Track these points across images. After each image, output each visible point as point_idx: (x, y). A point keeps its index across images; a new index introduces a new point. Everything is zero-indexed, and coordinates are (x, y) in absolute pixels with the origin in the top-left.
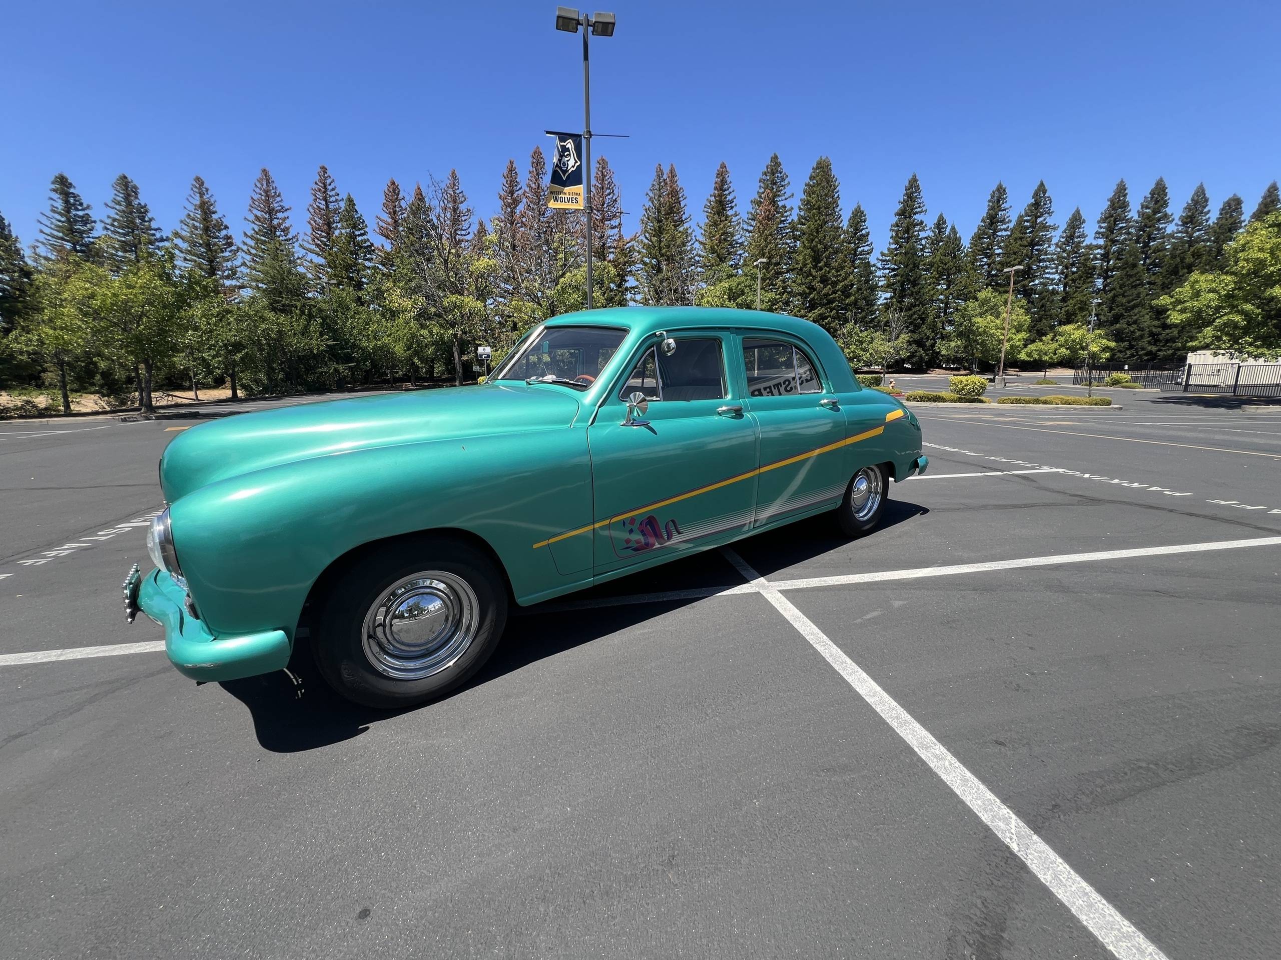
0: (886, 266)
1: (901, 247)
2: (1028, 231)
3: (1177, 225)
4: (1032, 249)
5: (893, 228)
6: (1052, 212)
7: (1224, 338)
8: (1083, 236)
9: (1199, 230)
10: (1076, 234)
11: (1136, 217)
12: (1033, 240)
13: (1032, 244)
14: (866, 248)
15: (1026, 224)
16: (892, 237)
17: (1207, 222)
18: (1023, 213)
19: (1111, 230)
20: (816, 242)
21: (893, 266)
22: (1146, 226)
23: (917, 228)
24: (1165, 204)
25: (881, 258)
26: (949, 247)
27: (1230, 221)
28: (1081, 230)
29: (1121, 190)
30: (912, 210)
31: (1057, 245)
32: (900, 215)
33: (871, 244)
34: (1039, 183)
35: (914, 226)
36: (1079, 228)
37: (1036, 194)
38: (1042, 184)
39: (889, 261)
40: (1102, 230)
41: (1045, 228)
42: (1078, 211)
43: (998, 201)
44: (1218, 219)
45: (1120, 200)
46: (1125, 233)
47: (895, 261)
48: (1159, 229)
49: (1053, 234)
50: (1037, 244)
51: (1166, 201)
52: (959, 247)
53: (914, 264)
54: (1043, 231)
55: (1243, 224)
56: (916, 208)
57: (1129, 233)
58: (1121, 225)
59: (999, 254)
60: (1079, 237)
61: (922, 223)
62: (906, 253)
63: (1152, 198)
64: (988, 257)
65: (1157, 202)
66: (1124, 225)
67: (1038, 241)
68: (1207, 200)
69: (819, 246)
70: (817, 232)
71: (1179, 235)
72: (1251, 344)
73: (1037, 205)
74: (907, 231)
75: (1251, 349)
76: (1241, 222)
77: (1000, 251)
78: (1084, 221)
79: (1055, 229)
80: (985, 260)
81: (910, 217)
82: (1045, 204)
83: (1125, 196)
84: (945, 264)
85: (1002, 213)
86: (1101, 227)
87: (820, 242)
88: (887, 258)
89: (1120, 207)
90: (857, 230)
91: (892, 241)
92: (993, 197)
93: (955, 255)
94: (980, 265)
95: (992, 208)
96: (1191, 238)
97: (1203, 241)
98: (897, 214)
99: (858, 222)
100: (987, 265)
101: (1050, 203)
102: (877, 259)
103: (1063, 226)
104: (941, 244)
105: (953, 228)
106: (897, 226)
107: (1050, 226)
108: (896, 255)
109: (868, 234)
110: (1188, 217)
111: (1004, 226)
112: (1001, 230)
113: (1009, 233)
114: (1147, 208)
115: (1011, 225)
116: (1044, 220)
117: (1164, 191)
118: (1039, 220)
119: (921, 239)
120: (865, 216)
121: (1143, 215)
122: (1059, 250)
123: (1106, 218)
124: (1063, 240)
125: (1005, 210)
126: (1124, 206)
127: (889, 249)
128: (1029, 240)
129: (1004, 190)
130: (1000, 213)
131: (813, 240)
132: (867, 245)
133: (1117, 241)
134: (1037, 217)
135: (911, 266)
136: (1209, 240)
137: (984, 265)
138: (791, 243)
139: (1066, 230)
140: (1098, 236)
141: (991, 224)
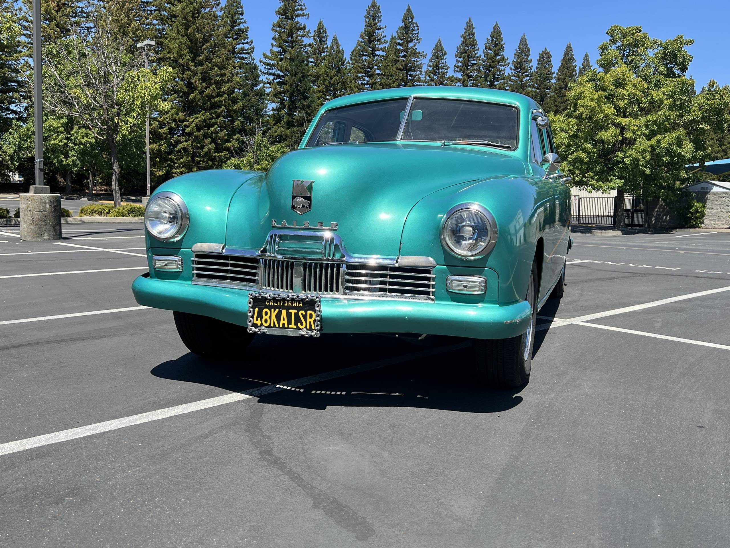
0: (271, 71)
1: (284, 51)
2: (401, 55)
3: (511, 69)
4: (407, 74)
5: (275, 28)
6: (420, 39)
7: (577, 172)
8: (445, 67)
9: (527, 76)
10: (441, 65)
11: (483, 57)
12: (406, 65)
13: (407, 69)
14: (246, 46)
15: (399, 47)
16: (274, 38)
17: (531, 69)
18: (395, 35)
19: (466, 64)
20: (194, 30)
21: (278, 72)
22: (490, 65)
23: (301, 33)
24: (502, 48)
25: (264, 60)
26: (333, 59)
27: (545, 72)
28: (444, 61)
29: (470, 28)
30: (294, 10)
31: (426, 72)
32: (281, 14)
33: (252, 42)
34: (407, 8)
35: (299, 29)
36: (442, 59)
37: (405, 19)
38: (409, 9)
39: (273, 65)
40: (459, 64)
41: (415, 54)
42: (439, 42)
43: (374, 19)
44: (537, 68)
45: (470, 38)
46: (477, 70)
47: (282, 66)
48: (500, 71)
49: (423, 61)
50: (411, 71)
51: (502, 45)
52: (342, 61)
53: (303, 73)
54: (414, 57)
55: (554, 76)
56: (298, 10)
57: (479, 71)
58: (473, 62)
59: (378, 75)
60: (442, 68)
61: (305, 27)
62: (292, 60)
63: (492, 40)
64: (370, 76)
65: (496, 45)
66: (475, 62)
67: (411, 67)
68: (529, 51)
69: (198, 36)
70: (194, 17)
71: (513, 78)
72: (592, 178)
73: (406, 28)
74: (291, 34)
75: (593, 182)
76: (552, 74)
77: (378, 72)
78: (445, 54)
79: (424, 56)
80: (366, 78)
81: (292, 18)
82: (414, 30)
83: (473, 34)
84: (331, 79)
85: (379, 31)
86: (458, 61)
87: (198, 30)
88: (272, 62)
89: (471, 45)
90: (234, 23)
91: (274, 43)
92: (369, 13)
93: (339, 69)
94: (362, 84)
95: (369, 25)
96: (521, 83)
97: (530, 86)
98: (279, 13)
99: (235, 14)
100: (370, 84)
101: (418, 29)
102: (260, 61)
103: (430, 56)
104: (323, 54)
105: (335, 40)
106: (280, 26)
107: (419, 53)
108: (281, 60)
109: (247, 30)
110: (518, 63)
111: (381, 46)
112: (378, 50)
113: (384, 54)
114: (490, 49)
115: (387, 45)
116: (415, 46)
117: (500, 36)
118: (410, 45)
119: (305, 46)
120: (241, 7)
121: (488, 54)
122: (428, 78)
123: (462, 53)
124: (431, 69)
125: (380, 29)
126: (473, 44)
127: (272, 52)
128: (403, 63)
129: (379, 9)
130: (376, 31)
131: (187, 27)
132: (247, 43)
133: (471, 77)
134: (408, 42)
135: (300, 75)
136: (533, 87)
137: (367, 84)
138: (158, 25)
139: (431, 59)
140: (456, 69)
141: (370, 41)
